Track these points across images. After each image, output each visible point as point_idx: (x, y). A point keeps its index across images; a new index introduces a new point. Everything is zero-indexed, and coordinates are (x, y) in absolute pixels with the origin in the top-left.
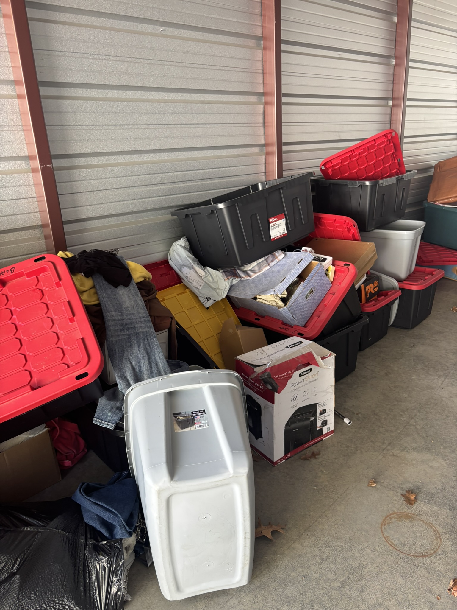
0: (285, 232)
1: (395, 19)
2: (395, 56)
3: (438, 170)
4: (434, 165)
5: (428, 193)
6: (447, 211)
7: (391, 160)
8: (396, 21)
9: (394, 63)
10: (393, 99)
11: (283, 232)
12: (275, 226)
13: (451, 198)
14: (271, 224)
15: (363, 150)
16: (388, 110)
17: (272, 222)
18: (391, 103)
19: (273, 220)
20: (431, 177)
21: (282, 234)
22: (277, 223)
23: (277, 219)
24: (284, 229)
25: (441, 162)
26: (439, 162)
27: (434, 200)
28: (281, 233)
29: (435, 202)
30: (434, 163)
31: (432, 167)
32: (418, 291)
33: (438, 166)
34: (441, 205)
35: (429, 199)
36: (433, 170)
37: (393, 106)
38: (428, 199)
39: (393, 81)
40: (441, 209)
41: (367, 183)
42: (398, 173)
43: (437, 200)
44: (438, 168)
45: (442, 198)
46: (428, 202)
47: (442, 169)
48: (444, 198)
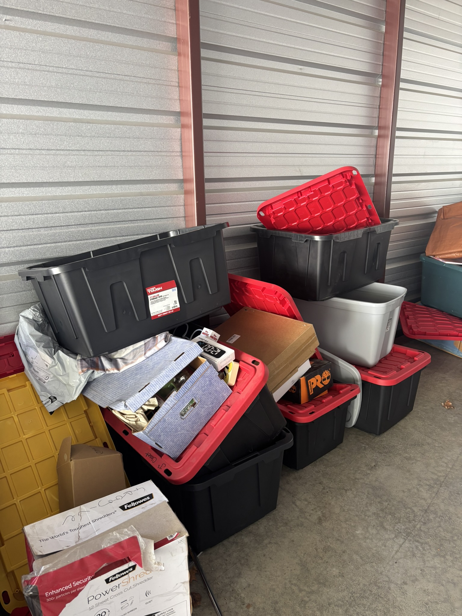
0: (177, 306)
1: (383, 28)
2: (382, 74)
3: (442, 217)
4: (437, 210)
5: (427, 244)
6: (448, 269)
7: (356, 206)
8: (384, 31)
9: (381, 83)
10: (379, 128)
11: (173, 306)
12: (158, 299)
13: (455, 252)
14: (149, 296)
15: (312, 193)
16: (374, 142)
17: (151, 293)
18: (376, 132)
19: (154, 291)
20: (434, 224)
21: (171, 309)
22: (160, 294)
23: (161, 288)
24: (175, 302)
25: (446, 206)
26: (443, 207)
27: (434, 254)
28: (169, 307)
29: (434, 256)
30: (437, 207)
31: (435, 212)
32: (388, 388)
33: (443, 211)
34: (441, 260)
35: (428, 252)
36: (436, 215)
37: (379, 136)
38: (426, 252)
39: (379, 106)
40: (441, 266)
41: (317, 238)
42: (369, 223)
43: (437, 254)
44: (442, 214)
45: (444, 252)
46: (426, 255)
47: (446, 215)
48: (446, 252)
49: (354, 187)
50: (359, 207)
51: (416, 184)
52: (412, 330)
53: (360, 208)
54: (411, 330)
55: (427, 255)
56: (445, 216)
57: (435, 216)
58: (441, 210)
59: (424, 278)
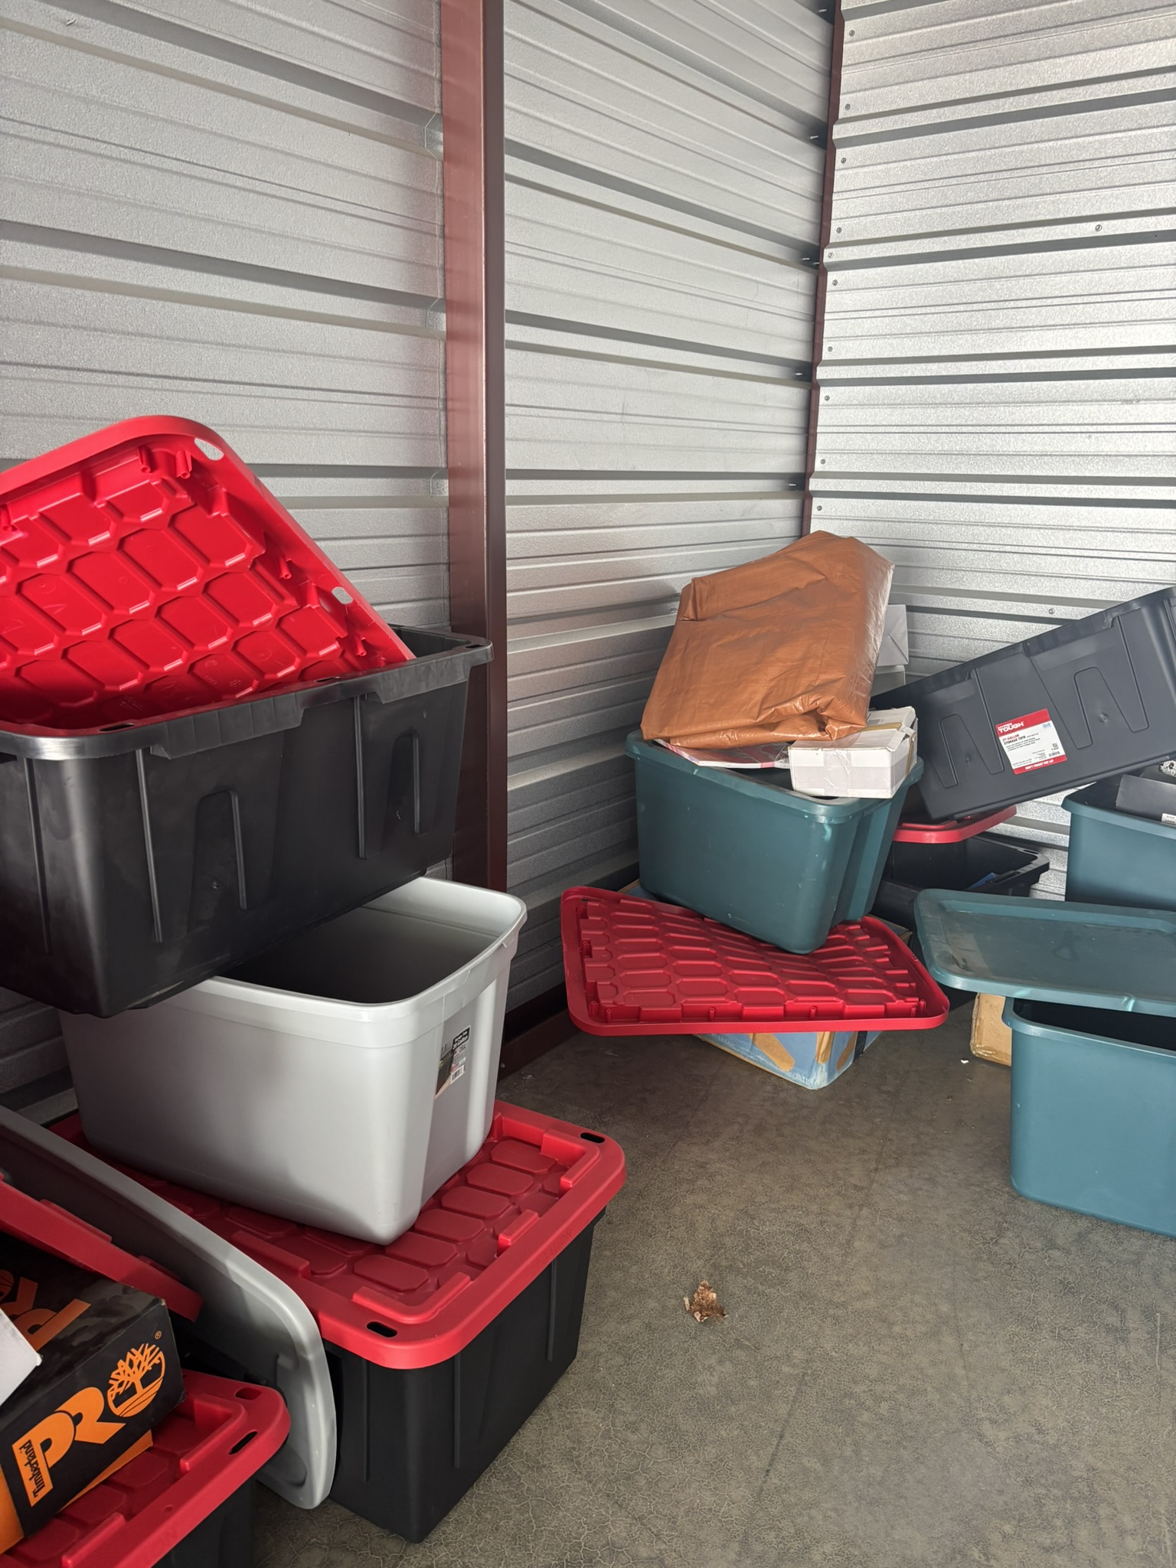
2: (442, 114)
3: (690, 611)
4: (679, 591)
5: (647, 697)
6: (706, 783)
9: (440, 147)
10: (449, 305)
13: (725, 730)
15: (19, 535)
16: (433, 352)
18: (441, 321)
20: (670, 630)
25: (701, 579)
26: (694, 580)
27: (665, 734)
29: (668, 740)
30: (678, 582)
31: (673, 596)
33: (694, 593)
34: (686, 755)
35: (649, 728)
36: (676, 605)
37: (451, 336)
38: (643, 726)
39: (443, 227)
40: (685, 775)
43: (675, 733)
44: (690, 603)
45: (694, 729)
46: (641, 739)
47: (702, 608)
48: (701, 728)
49: (221, 512)
50: (282, 597)
51: (604, 506)
52: (598, 1001)
53: (292, 602)
54: (594, 1003)
55: (645, 737)
56: (699, 609)
57: (674, 609)
58: (687, 588)
59: (642, 808)
